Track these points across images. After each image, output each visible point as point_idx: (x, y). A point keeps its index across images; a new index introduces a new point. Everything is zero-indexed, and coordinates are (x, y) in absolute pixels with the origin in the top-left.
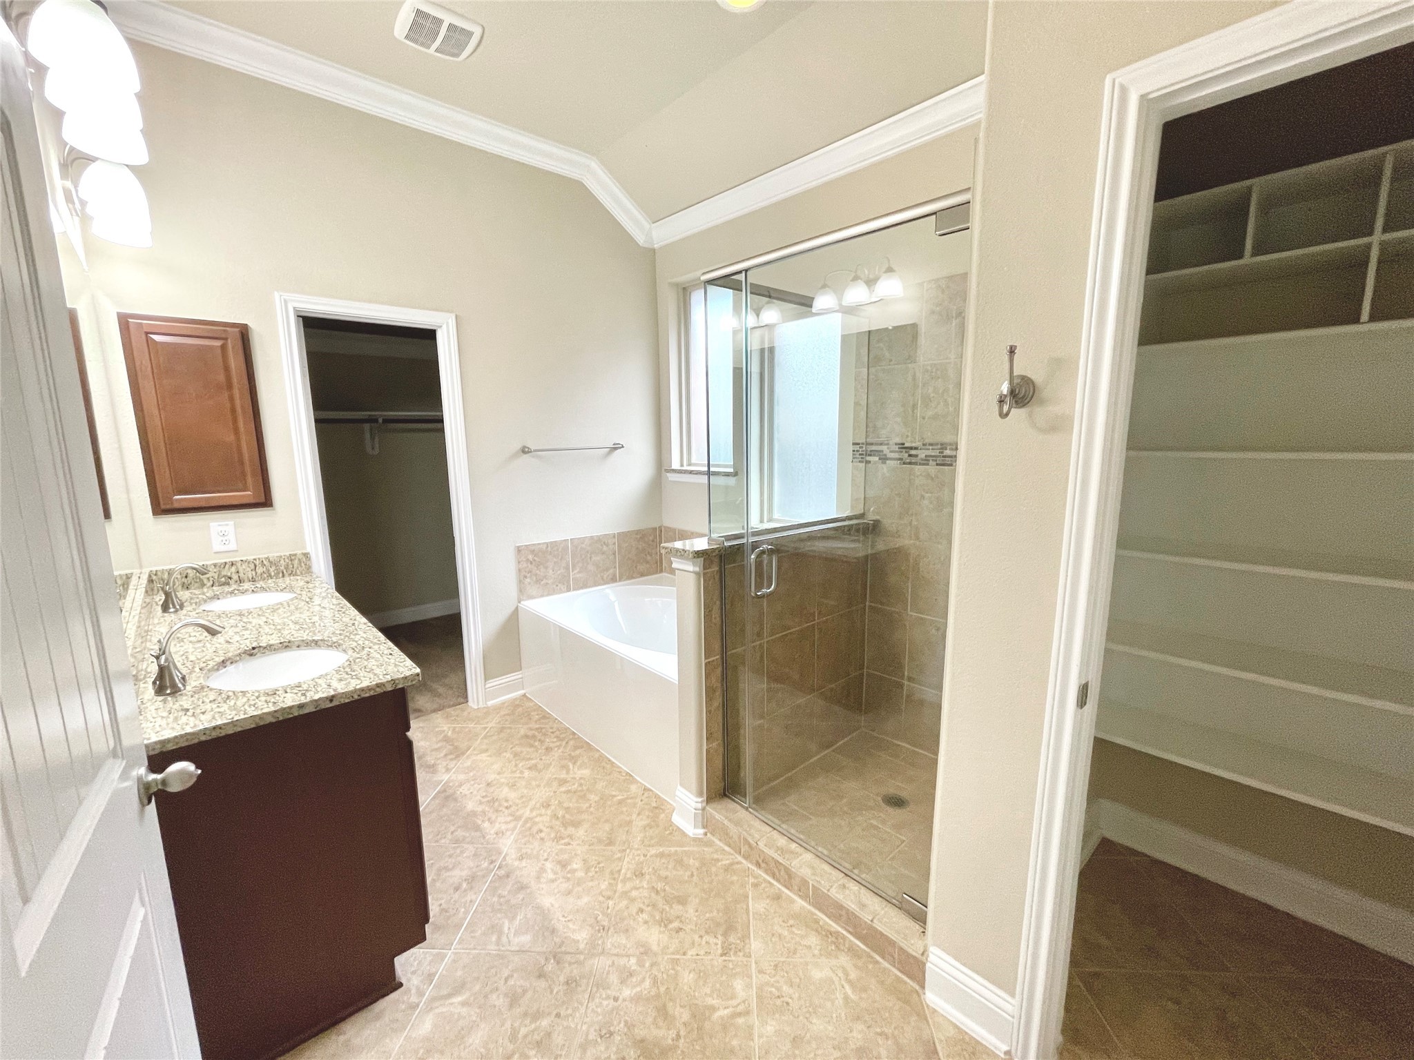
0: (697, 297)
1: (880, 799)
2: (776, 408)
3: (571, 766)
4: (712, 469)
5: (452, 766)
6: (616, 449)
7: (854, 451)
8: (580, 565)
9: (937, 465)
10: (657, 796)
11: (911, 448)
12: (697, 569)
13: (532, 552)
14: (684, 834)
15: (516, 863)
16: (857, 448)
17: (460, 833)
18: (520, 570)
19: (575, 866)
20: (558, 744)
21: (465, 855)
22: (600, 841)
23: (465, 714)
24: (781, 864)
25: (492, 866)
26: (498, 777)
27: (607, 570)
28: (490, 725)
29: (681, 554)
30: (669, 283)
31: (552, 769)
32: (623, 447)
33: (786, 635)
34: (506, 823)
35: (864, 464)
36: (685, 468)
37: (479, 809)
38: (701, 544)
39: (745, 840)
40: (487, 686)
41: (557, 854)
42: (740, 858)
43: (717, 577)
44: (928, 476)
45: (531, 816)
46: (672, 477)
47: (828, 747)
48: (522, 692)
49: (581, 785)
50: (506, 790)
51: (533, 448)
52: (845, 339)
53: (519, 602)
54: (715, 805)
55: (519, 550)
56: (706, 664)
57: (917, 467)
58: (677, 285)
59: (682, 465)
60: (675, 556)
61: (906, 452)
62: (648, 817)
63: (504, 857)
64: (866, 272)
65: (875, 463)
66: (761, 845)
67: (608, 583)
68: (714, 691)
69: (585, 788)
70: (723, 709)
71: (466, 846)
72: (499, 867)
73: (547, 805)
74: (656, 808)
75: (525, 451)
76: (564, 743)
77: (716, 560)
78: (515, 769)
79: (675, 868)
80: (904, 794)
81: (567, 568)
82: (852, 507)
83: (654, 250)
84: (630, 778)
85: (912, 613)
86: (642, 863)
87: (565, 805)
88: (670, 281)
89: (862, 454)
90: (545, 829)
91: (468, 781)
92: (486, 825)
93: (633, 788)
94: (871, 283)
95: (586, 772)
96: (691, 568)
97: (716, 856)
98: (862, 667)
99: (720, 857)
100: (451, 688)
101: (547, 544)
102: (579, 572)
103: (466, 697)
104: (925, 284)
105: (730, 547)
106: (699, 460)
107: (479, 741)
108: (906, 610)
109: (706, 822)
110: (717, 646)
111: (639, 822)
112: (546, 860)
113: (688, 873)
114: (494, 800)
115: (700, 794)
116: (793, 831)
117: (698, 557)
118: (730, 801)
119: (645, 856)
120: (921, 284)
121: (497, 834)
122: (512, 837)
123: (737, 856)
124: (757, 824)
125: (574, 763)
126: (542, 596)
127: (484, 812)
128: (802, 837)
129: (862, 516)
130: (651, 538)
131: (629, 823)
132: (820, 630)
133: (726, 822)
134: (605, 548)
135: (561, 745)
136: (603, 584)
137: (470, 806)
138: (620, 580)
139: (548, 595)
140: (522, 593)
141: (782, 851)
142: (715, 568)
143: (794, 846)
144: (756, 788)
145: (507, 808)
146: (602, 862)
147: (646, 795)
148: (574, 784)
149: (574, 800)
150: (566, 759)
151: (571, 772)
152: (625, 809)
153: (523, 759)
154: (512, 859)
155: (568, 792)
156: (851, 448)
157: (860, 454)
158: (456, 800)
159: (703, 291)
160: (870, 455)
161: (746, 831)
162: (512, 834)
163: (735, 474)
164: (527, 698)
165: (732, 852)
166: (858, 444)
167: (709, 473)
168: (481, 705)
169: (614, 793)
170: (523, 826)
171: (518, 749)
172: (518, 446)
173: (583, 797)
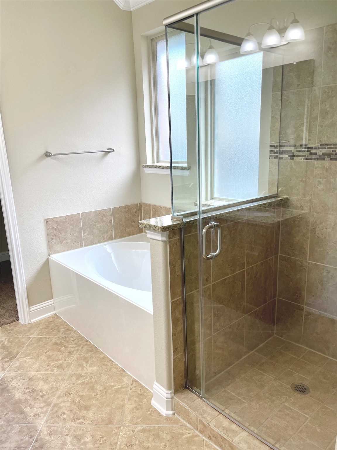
0: (161, 46)
1: (289, 387)
2: (216, 122)
3: (85, 364)
4: (173, 165)
5: (7, 366)
6: (109, 152)
7: (271, 151)
8: (89, 229)
9: (331, 159)
10: (141, 386)
11: (312, 148)
12: (164, 239)
13: (56, 222)
14: (159, 414)
15: (47, 438)
16: (273, 148)
17: (10, 415)
18: (48, 235)
19: (86, 440)
20: (76, 348)
21: (13, 432)
22: (103, 420)
23: (17, 328)
24: (225, 439)
25: (31, 440)
26: (36, 374)
27: (107, 232)
28: (32, 336)
29: (154, 228)
30: (141, 35)
31: (72, 367)
32: (114, 151)
33: (226, 279)
34: (41, 408)
35: (277, 160)
36: (156, 164)
37: (23, 398)
38: (167, 221)
39: (200, 420)
40: (31, 310)
41: (74, 431)
42: (197, 433)
43: (179, 244)
44: (324, 168)
45: (58, 402)
46: (147, 170)
47: (252, 349)
48: (54, 312)
49: (91, 378)
50: (41, 383)
51: (52, 153)
52: (265, 72)
53: (49, 255)
54: (179, 395)
55: (47, 221)
56: (172, 303)
57: (316, 162)
58: (147, 37)
59: (153, 162)
60: (149, 230)
61: (308, 151)
62: (135, 401)
63: (39, 433)
64: (278, 23)
65: (286, 158)
66: (212, 425)
67: (106, 241)
68: (178, 320)
69: (93, 381)
70: (184, 333)
71: (14, 425)
72: (36, 441)
73: (68, 394)
74: (141, 394)
75: (47, 155)
76: (80, 348)
77: (177, 232)
78: (48, 368)
79: (153, 441)
80: (306, 383)
81: (80, 232)
82: (269, 189)
83: (131, 12)
84: (123, 372)
85: (309, 261)
86: (132, 437)
87: (81, 394)
88: (141, 34)
89: (277, 153)
90: (66, 412)
91: (16, 377)
92: (28, 409)
93: (125, 380)
94: (282, 31)
95: (95, 369)
96: (160, 238)
97: (181, 431)
98: (275, 296)
99: (184, 431)
100: (8, 311)
101: (65, 217)
102: (88, 235)
103: (17, 317)
104: (325, 28)
105: (187, 222)
106: (164, 159)
107: (25, 348)
108: (306, 259)
109: (173, 407)
110: (179, 290)
111: (129, 406)
112: (67, 435)
113: (163, 444)
114: (33, 391)
115: (169, 388)
116: (233, 415)
117: (165, 231)
118: (189, 392)
119: (133, 431)
120: (322, 28)
121: (34, 416)
122: (45, 418)
123: (196, 431)
124: (208, 409)
125: (87, 362)
126: (64, 251)
127: (26, 400)
128: (239, 419)
129: (276, 196)
130: (134, 211)
131: (123, 406)
132: (248, 274)
133: (187, 408)
134: (104, 218)
135: (78, 350)
136: (104, 242)
137: (18, 395)
138: (115, 239)
139: (68, 250)
140: (51, 249)
141: (227, 430)
142: (177, 237)
143: (234, 426)
144: (207, 380)
145: (42, 396)
146: (104, 437)
147: (134, 385)
148: (86, 378)
149: (86, 390)
150: (81, 359)
151: (85, 369)
152: (120, 396)
153: (53, 360)
154: (44, 434)
155: (82, 384)
156: (269, 148)
157: (275, 153)
158: (8, 391)
159: (165, 41)
160: (282, 154)
161: (201, 415)
162: (44, 416)
163: (189, 168)
164: (57, 316)
165: (192, 428)
166: (274, 146)
167: (171, 168)
168: (27, 322)
169: (113, 384)
170: (52, 410)
171: (50, 353)
172: (43, 152)
173: (92, 388)
